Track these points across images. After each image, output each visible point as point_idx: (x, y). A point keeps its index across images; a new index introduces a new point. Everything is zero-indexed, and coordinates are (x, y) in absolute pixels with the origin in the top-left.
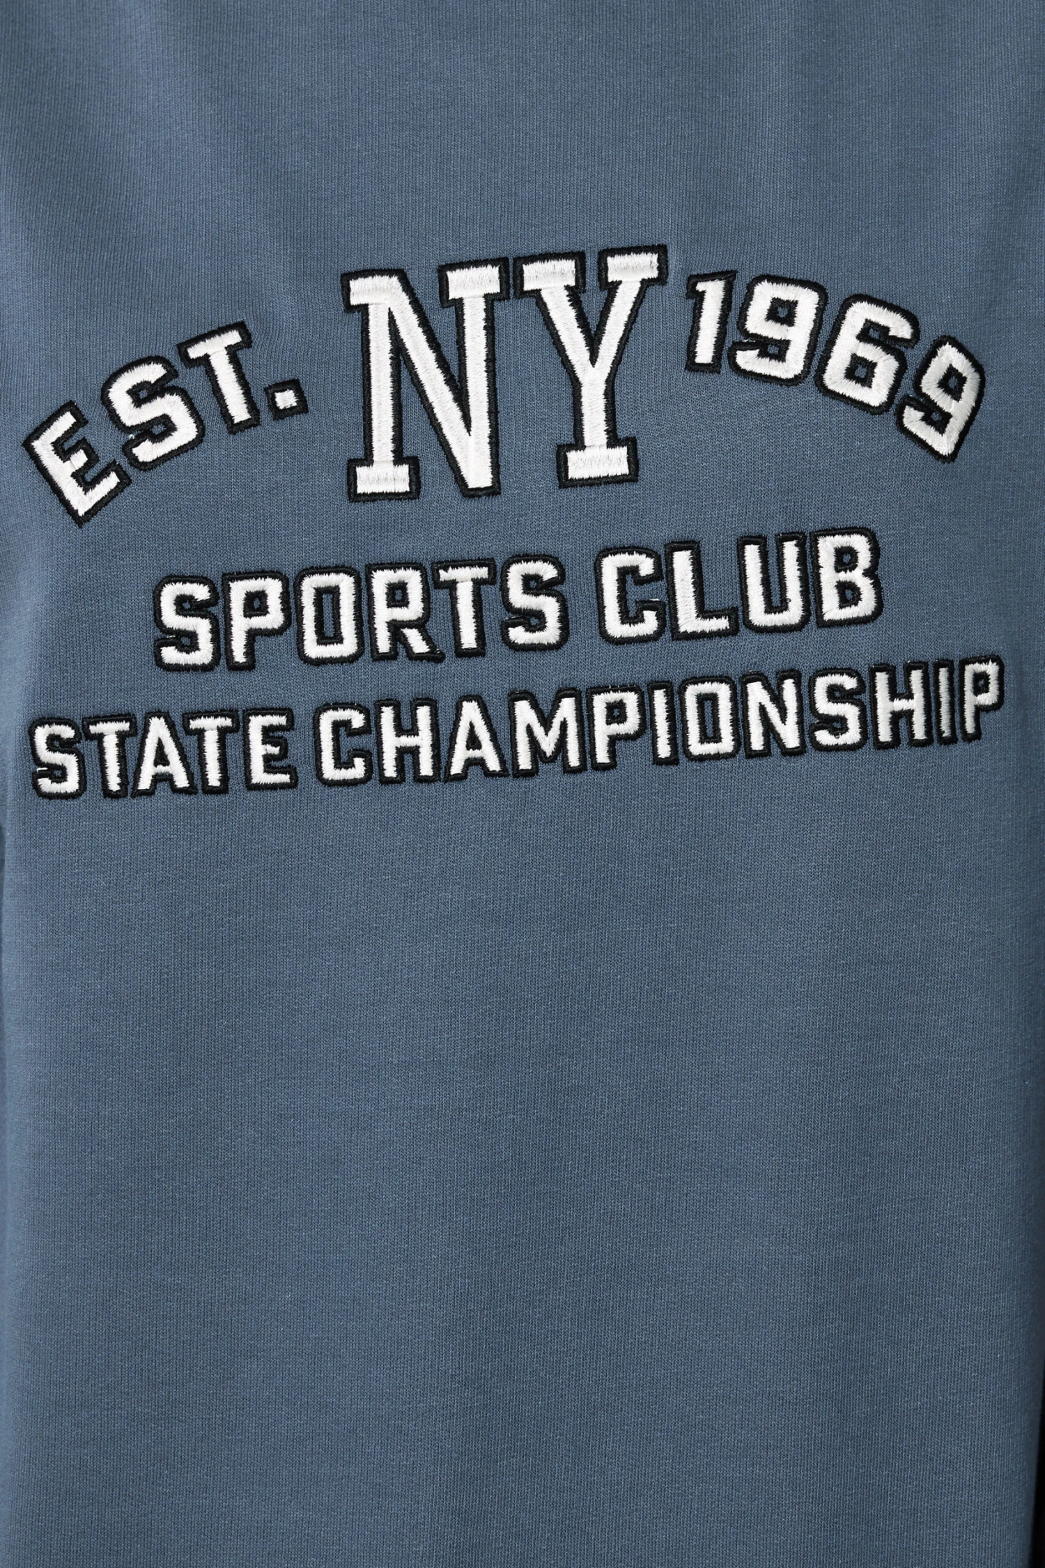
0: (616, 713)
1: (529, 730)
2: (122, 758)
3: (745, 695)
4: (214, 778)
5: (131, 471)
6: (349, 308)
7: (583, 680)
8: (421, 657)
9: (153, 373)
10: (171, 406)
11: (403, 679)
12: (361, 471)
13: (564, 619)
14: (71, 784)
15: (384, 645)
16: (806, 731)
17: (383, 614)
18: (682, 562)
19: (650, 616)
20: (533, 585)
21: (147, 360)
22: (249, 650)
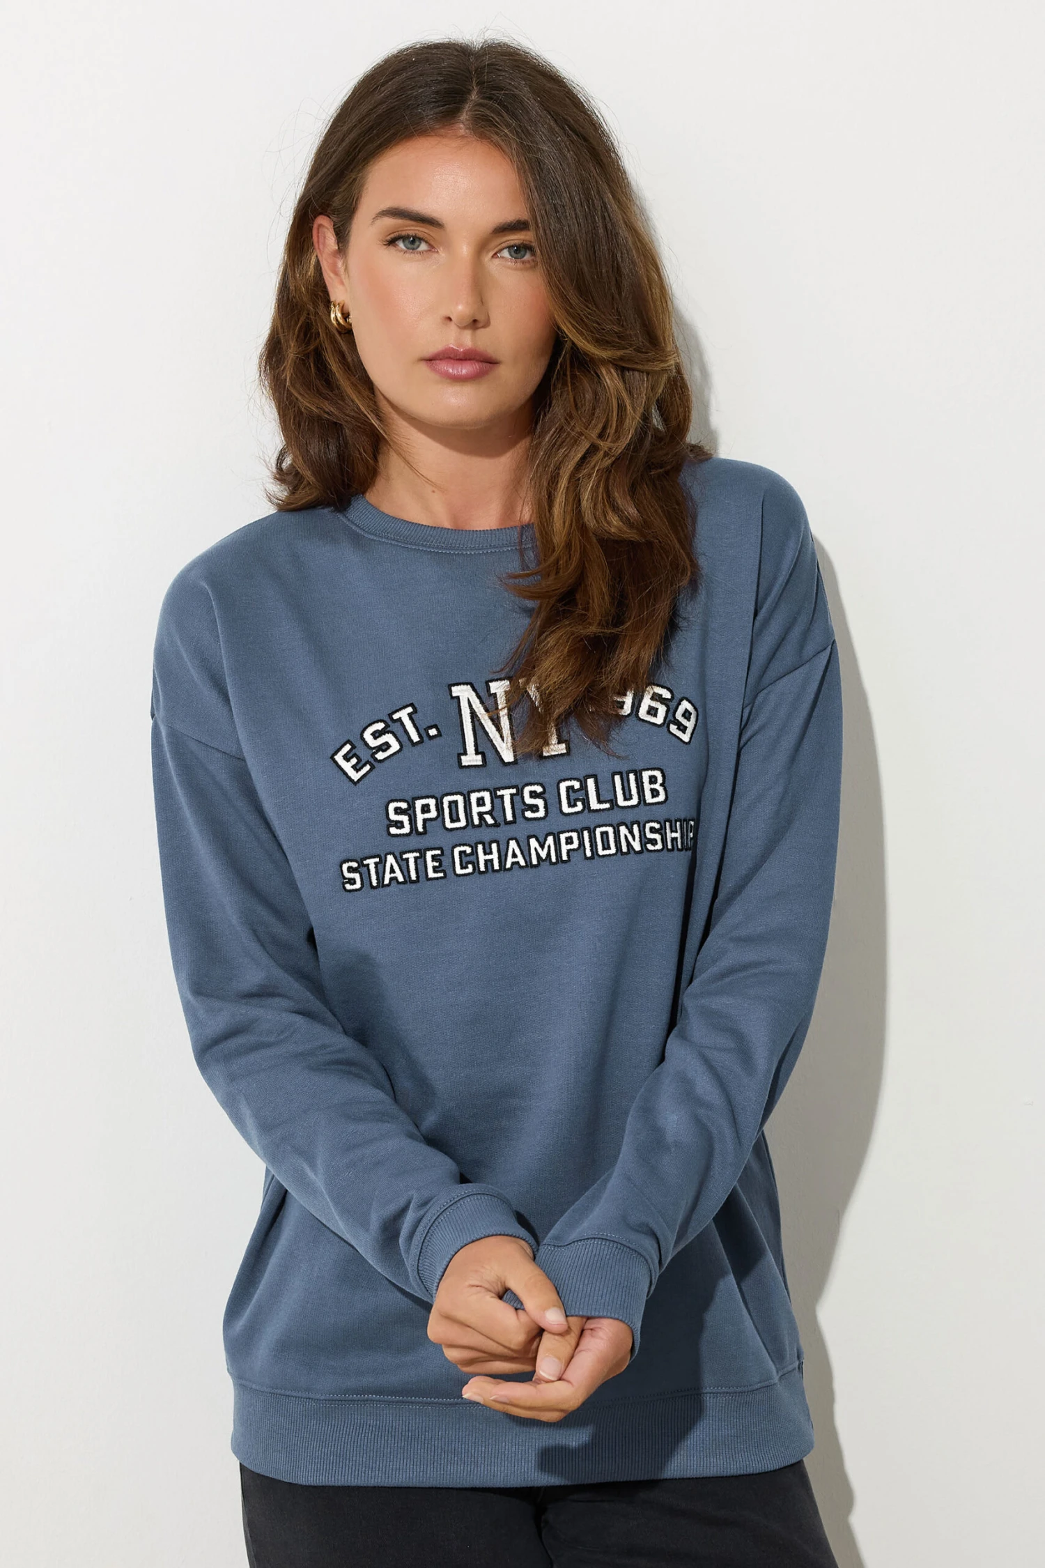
0: (569, 841)
1: (536, 849)
2: (377, 872)
3: (619, 831)
4: (414, 877)
5: (374, 763)
6: (452, 698)
7: (556, 829)
8: (491, 825)
9: (380, 726)
10: (389, 738)
11: (486, 835)
12: (463, 758)
13: (546, 807)
14: (358, 885)
15: (476, 822)
16: (643, 845)
17: (476, 810)
18: (591, 783)
19: (579, 804)
20: (533, 795)
21: (377, 722)
22: (424, 827)
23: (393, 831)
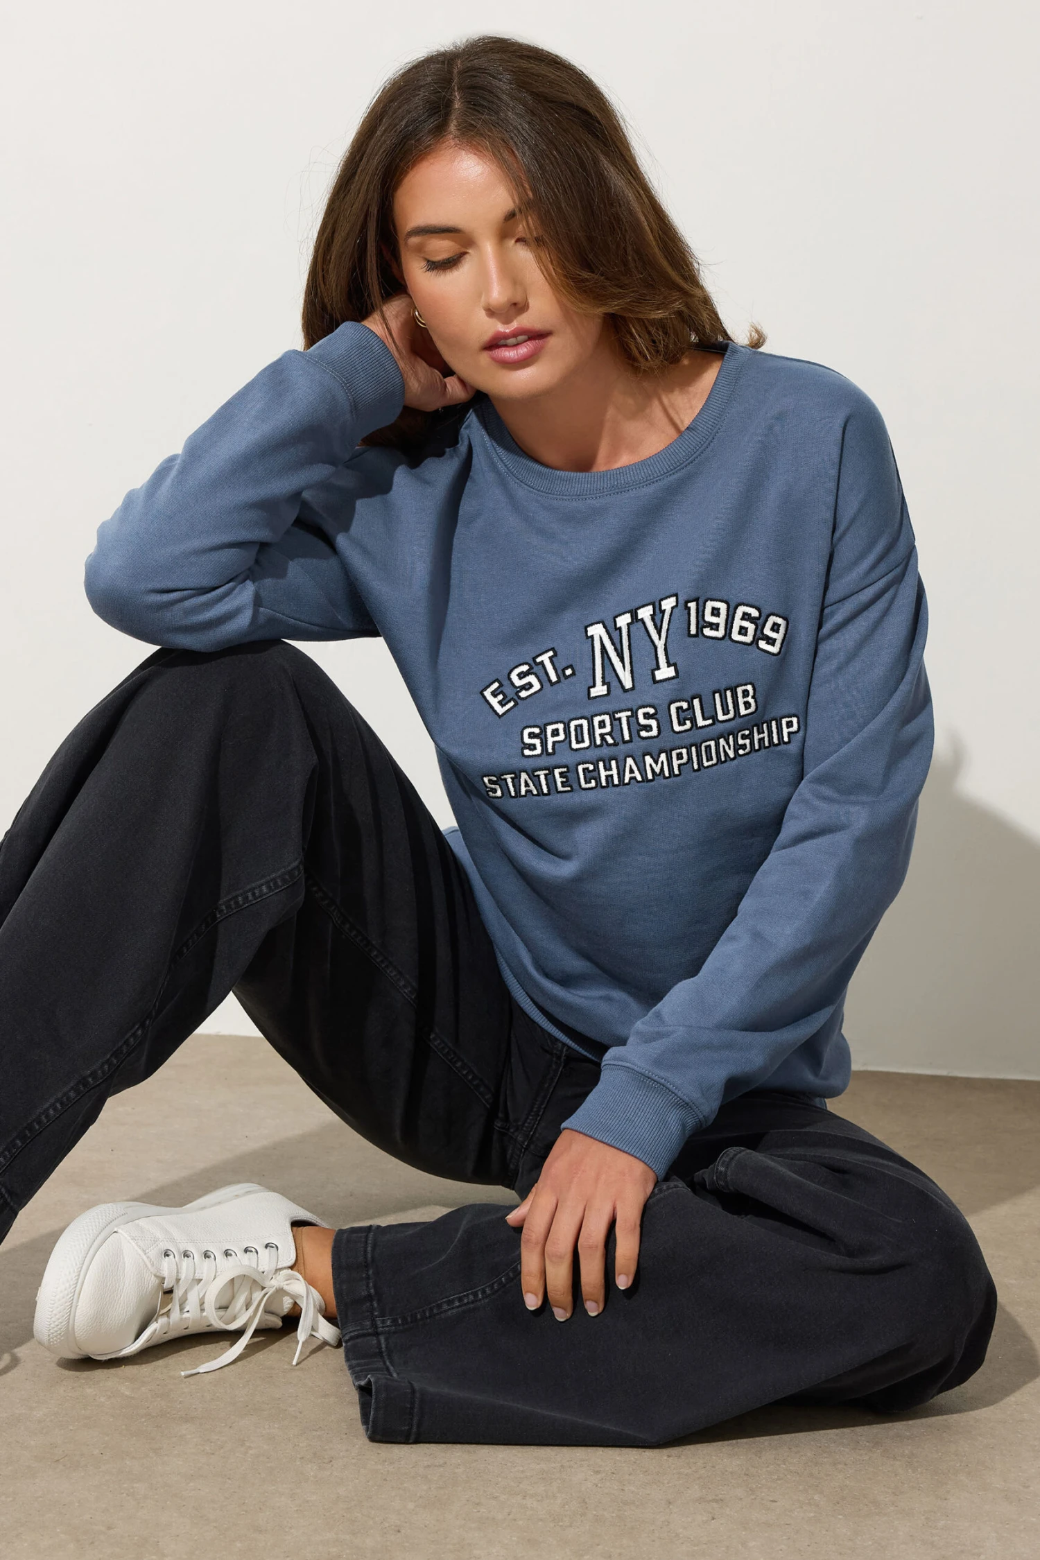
0: (680, 756)
1: (651, 766)
2: (514, 786)
3: (719, 743)
4: (545, 790)
5: (519, 701)
6: (588, 637)
7: (668, 746)
8: (611, 745)
9: (525, 668)
10: (531, 679)
11: (605, 751)
12: (592, 690)
13: (659, 727)
14: (498, 794)
15: (598, 742)
16: (736, 751)
17: (598, 731)
18: (696, 702)
19: (688, 723)
20: (647, 716)
21: (523, 664)
22: (553, 748)
23: (527, 752)
